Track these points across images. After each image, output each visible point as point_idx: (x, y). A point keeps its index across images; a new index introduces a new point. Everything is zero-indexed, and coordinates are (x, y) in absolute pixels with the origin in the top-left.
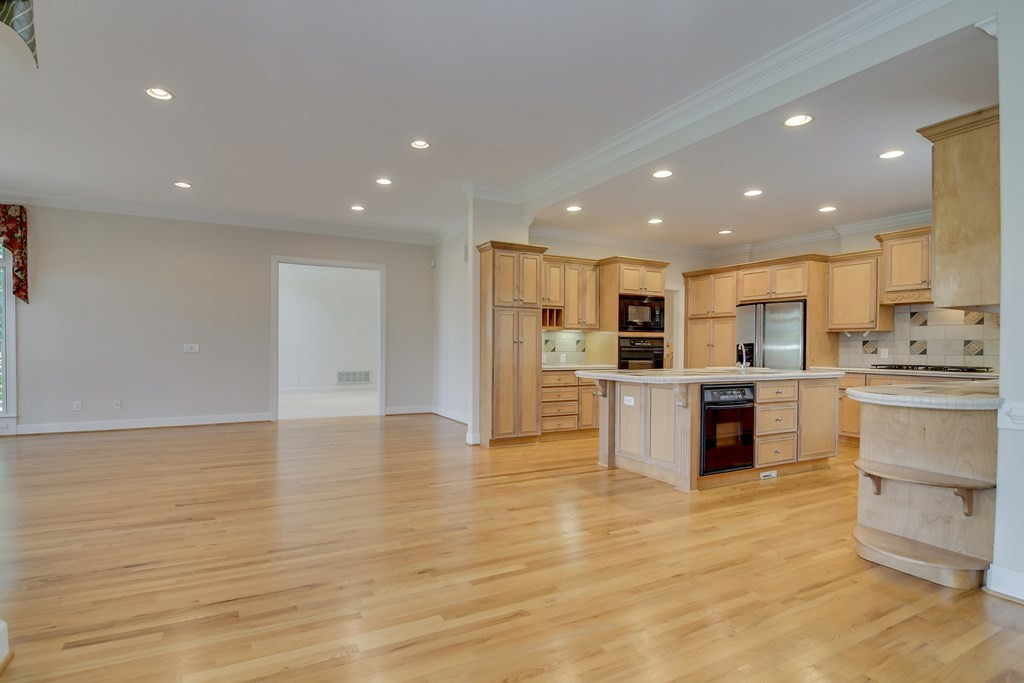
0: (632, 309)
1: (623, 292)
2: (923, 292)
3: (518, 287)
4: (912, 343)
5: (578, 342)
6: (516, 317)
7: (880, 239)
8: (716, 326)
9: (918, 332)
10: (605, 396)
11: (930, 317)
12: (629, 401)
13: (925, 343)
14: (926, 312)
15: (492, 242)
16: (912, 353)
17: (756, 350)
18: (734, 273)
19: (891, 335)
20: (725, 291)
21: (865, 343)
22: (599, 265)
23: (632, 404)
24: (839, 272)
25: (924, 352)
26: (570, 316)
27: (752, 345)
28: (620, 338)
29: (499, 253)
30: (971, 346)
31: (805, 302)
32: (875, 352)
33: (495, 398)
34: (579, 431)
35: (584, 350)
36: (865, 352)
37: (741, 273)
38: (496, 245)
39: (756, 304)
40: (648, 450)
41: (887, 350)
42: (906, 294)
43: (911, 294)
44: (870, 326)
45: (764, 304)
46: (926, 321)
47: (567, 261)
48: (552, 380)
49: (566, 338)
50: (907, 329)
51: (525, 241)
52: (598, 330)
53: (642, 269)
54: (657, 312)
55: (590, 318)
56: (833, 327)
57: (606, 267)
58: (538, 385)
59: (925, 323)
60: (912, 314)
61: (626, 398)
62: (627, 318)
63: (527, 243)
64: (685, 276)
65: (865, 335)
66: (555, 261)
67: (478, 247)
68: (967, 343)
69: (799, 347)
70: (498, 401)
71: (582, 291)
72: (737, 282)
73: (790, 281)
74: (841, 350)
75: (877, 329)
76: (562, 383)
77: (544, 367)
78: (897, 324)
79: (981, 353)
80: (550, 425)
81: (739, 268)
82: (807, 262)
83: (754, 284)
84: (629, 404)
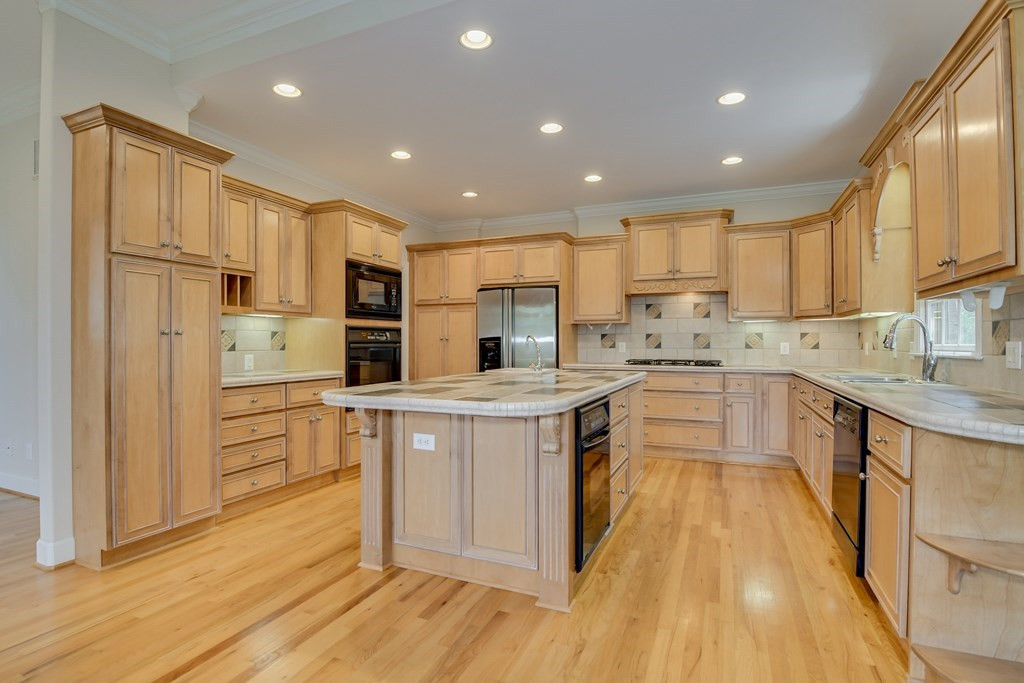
0: (363, 285)
1: (351, 256)
2: (667, 282)
3: (170, 220)
4: (648, 336)
5: (274, 334)
6: (165, 282)
7: (626, 223)
8: (451, 315)
9: (654, 326)
10: (374, 436)
11: (663, 310)
12: (424, 442)
13: (660, 336)
14: (660, 305)
15: (104, 108)
16: (648, 347)
17: (504, 342)
18: (474, 250)
19: (628, 327)
20: (463, 272)
21: (603, 336)
22: (311, 211)
23: (431, 447)
24: (585, 256)
25: (659, 346)
26: (266, 288)
27: (499, 339)
28: (349, 329)
29: (122, 139)
30: (700, 339)
31: (557, 287)
32: (613, 346)
33: (114, 456)
34: (288, 486)
35: (283, 348)
36: (604, 346)
37: (483, 250)
38: (114, 118)
39: (503, 289)
40: (467, 531)
41: (624, 344)
42: (653, 284)
43: (658, 283)
44: (616, 317)
45: (513, 289)
46: (660, 314)
47: (259, 194)
48: (240, 403)
49: (253, 327)
50: (643, 322)
51: (181, 126)
52: (310, 315)
53: (376, 226)
54: (394, 293)
55: (298, 297)
56: (577, 318)
57: (323, 216)
58: (213, 415)
59: (659, 316)
60: (648, 306)
61: (417, 436)
62: (357, 296)
63: (185, 132)
64: (410, 249)
65: (607, 328)
66: (238, 189)
67: (66, 119)
68: (696, 336)
69: (552, 339)
70: (121, 463)
71: (285, 250)
72: (477, 260)
73: (542, 263)
74: (580, 344)
75: (623, 321)
76: (259, 406)
77: (227, 381)
78: (634, 317)
79: (708, 346)
80: (237, 488)
81: (478, 243)
82: (559, 241)
83: (498, 265)
84: (423, 447)
